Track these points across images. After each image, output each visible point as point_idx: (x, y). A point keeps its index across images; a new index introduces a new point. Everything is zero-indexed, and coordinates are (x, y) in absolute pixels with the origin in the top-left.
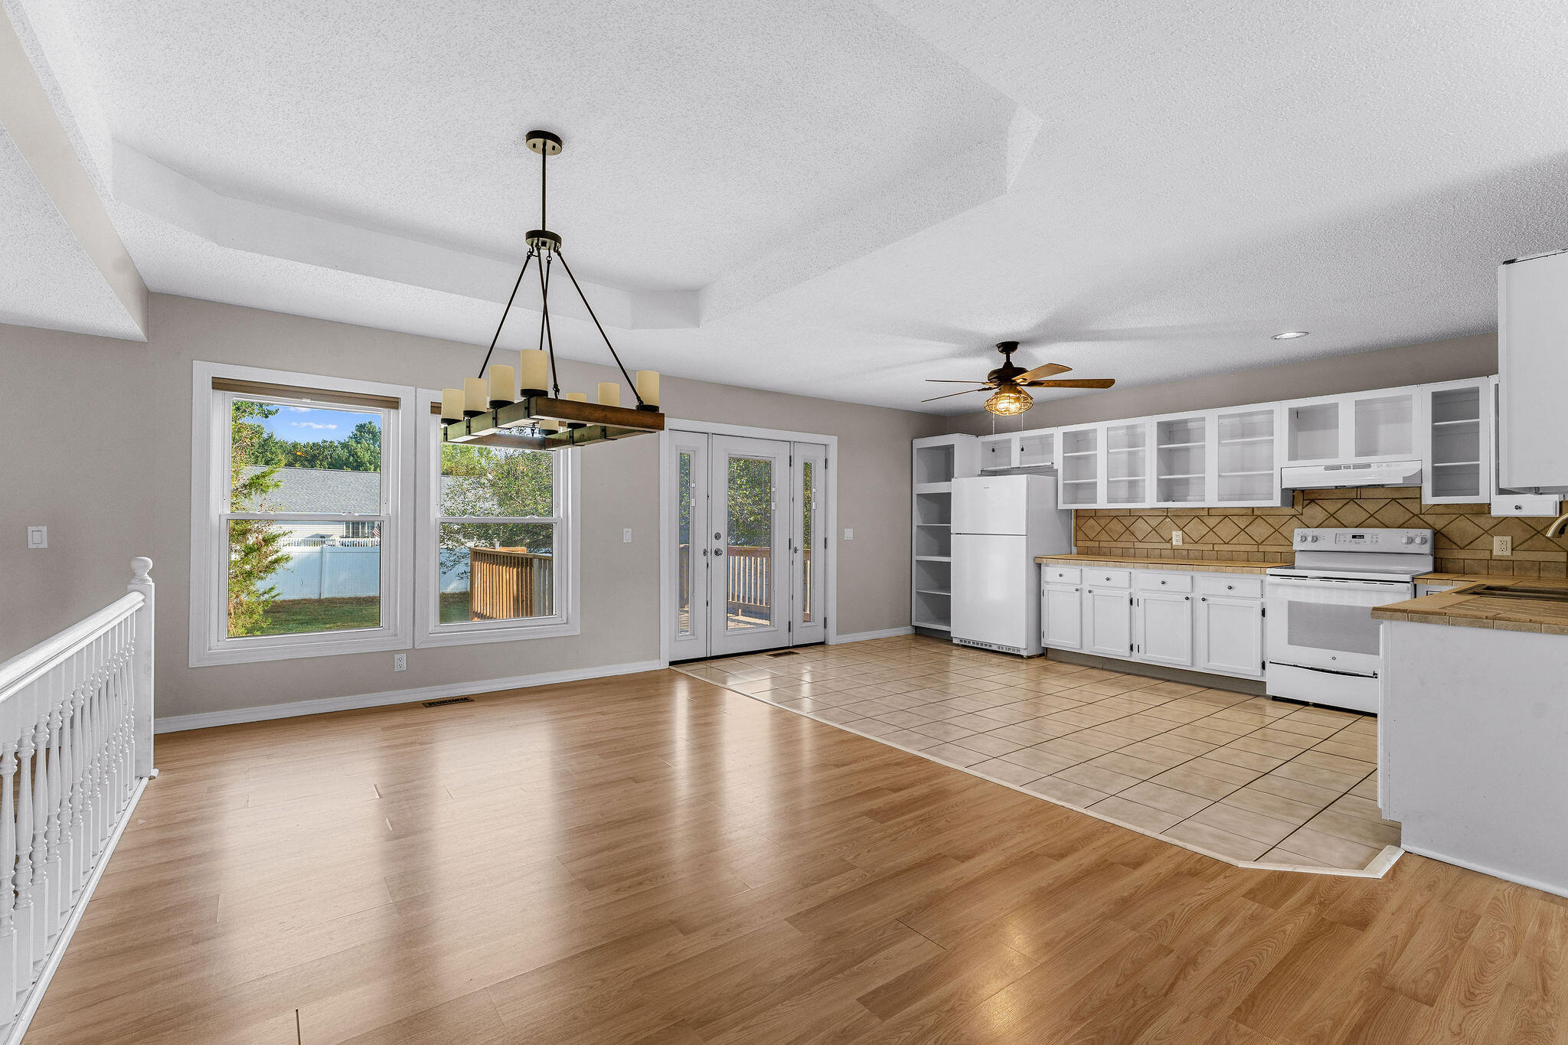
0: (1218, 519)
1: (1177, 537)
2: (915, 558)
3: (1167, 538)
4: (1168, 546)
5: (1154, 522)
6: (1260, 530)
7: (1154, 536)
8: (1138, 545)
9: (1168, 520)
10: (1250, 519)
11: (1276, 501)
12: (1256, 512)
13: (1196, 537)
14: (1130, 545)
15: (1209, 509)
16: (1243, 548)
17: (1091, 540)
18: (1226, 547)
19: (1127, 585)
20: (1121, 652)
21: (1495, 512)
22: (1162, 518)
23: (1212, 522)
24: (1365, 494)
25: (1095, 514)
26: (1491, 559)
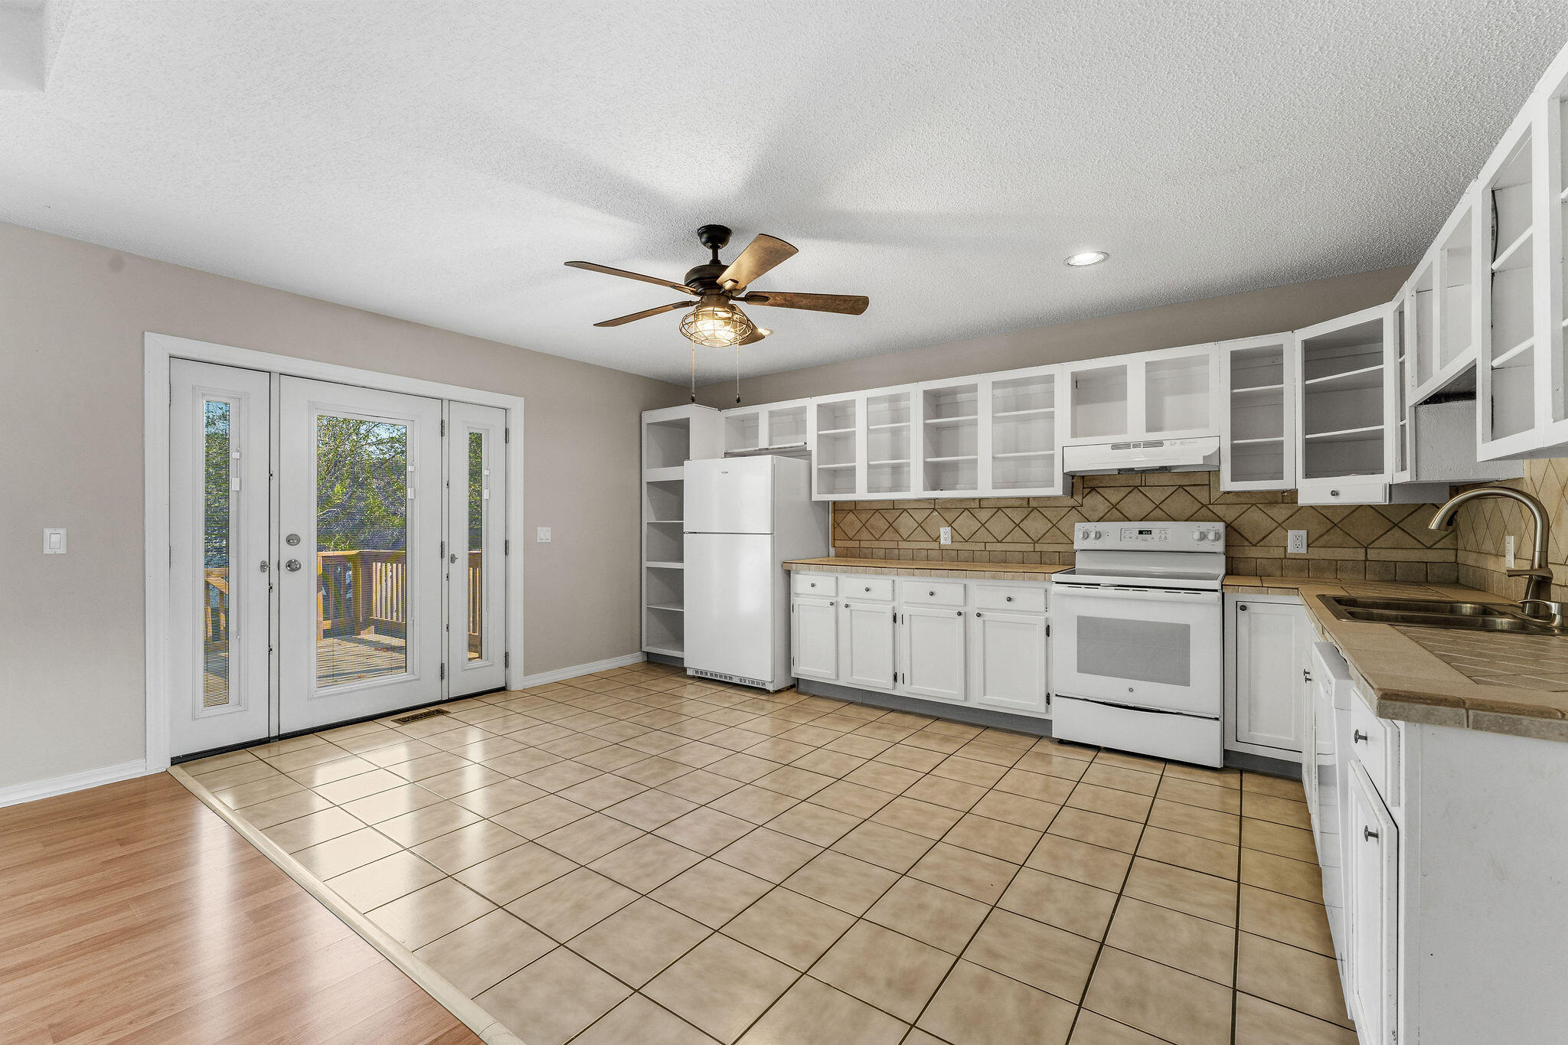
0: (990, 512)
1: (945, 535)
2: (646, 564)
3: (935, 537)
4: (935, 545)
5: (920, 516)
6: (1036, 526)
7: (919, 534)
8: (903, 545)
9: (935, 513)
10: (1026, 511)
11: (1057, 489)
12: (1033, 504)
13: (966, 534)
14: (893, 545)
15: (980, 500)
16: (1018, 547)
17: (851, 540)
18: (1000, 547)
19: (890, 598)
20: (881, 682)
21: (1302, 500)
22: (929, 511)
23: (984, 515)
24: (1152, 480)
25: (854, 507)
26: (1285, 558)
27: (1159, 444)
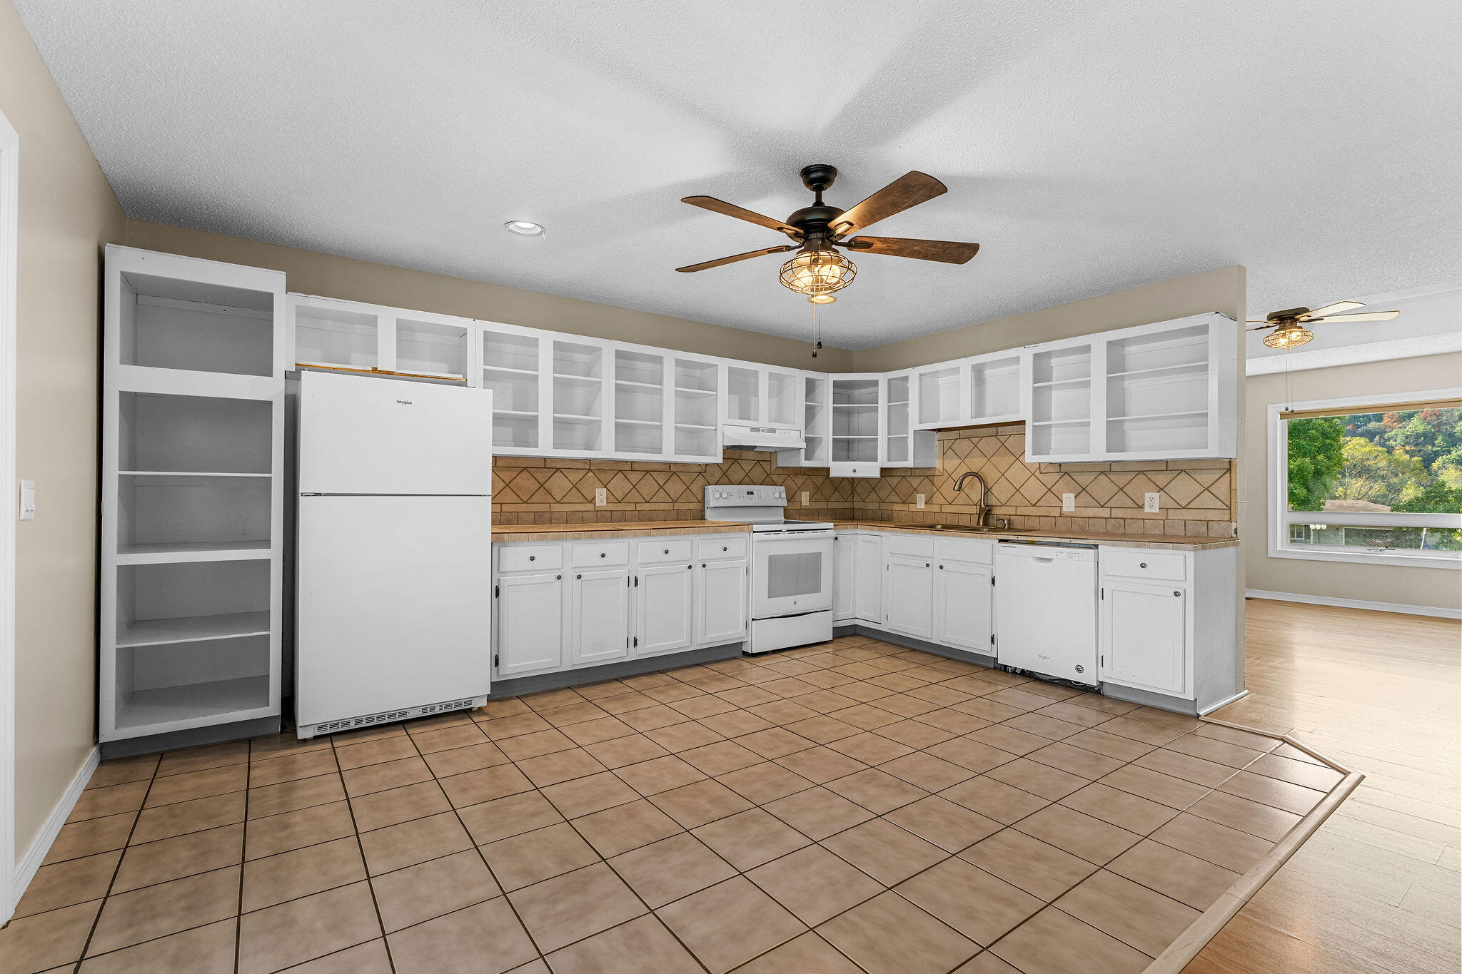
0: (640, 475)
1: (601, 497)
2: (114, 559)
3: (589, 498)
4: (590, 507)
5: (575, 477)
6: (675, 488)
7: (574, 495)
8: (556, 507)
9: (591, 474)
10: (668, 475)
11: (718, 459)
12: (673, 469)
13: (619, 495)
14: (544, 508)
15: (632, 462)
16: (662, 507)
18: (648, 507)
21: (832, 474)
22: (584, 472)
23: (635, 477)
24: (745, 455)
27: (773, 431)
